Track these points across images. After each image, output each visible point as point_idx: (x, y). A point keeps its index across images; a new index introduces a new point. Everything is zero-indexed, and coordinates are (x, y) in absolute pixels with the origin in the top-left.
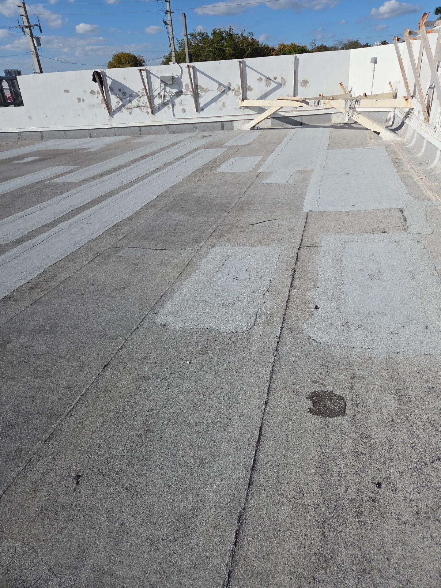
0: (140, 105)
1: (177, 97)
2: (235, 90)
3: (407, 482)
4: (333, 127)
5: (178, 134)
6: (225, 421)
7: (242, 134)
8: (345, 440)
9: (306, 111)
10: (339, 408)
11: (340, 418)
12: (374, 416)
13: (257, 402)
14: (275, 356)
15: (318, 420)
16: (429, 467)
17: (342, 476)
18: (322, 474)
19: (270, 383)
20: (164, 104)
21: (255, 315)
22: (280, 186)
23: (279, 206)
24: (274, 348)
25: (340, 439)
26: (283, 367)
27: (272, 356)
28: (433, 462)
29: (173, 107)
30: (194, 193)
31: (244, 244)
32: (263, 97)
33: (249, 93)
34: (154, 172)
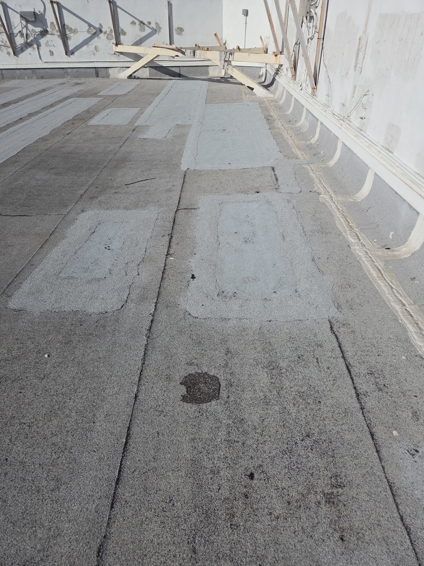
1: (42, 37)
2: (108, 33)
3: (279, 468)
4: (211, 80)
5: (47, 80)
6: (88, 425)
7: (119, 83)
8: (218, 428)
9: (183, 61)
10: (214, 391)
11: (214, 402)
12: (248, 395)
13: (126, 397)
14: (148, 338)
15: (191, 408)
16: (300, 445)
17: (215, 472)
18: (194, 475)
19: (142, 371)
20: (28, 45)
21: (128, 291)
22: (158, 141)
23: (156, 164)
24: (147, 328)
25: (214, 428)
26: (156, 349)
27: (145, 337)
28: (302, 440)
29: (38, 48)
30: (63, 147)
31: (118, 208)
32: (138, 43)
33: (122, 38)
34: (16, 122)
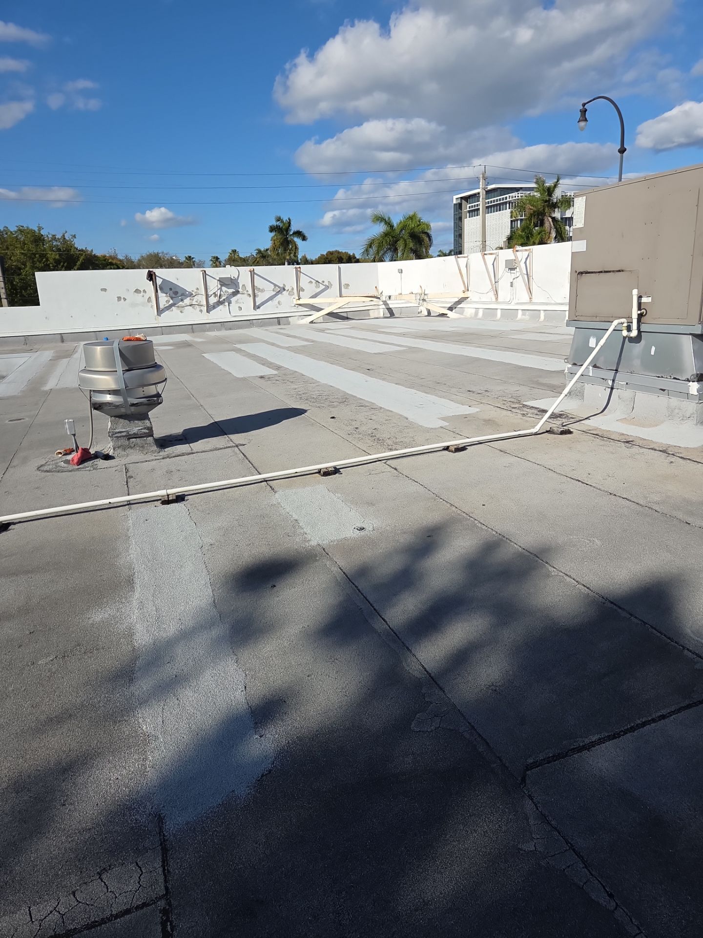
0: (193, 304)
1: (234, 296)
2: (290, 290)
20: (220, 303)
29: (229, 305)
33: (302, 293)
